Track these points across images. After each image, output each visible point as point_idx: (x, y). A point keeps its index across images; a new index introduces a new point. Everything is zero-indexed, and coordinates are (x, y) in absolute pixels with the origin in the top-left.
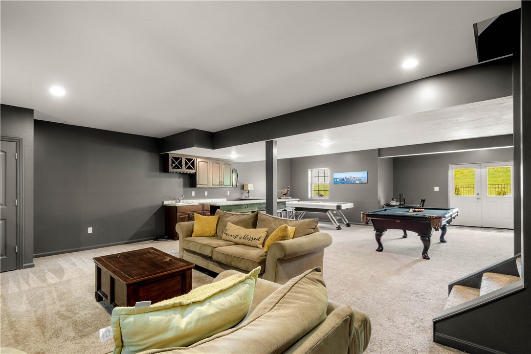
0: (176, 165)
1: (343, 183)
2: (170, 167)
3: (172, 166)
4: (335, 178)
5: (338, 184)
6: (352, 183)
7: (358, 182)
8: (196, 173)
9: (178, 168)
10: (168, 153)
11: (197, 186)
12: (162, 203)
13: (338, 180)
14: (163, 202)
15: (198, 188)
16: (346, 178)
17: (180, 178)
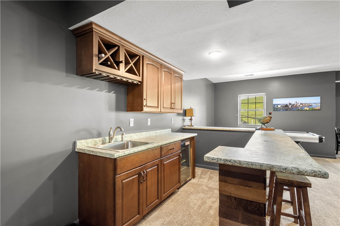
0: (107, 60)
1: (287, 110)
2: (95, 59)
3: (99, 59)
4: (275, 105)
5: (280, 110)
6: (299, 110)
7: (307, 109)
8: (142, 82)
9: (111, 66)
10: (91, 24)
11: (145, 109)
12: (71, 147)
13: (279, 106)
14: (75, 143)
15: (146, 113)
16: (290, 104)
17: (109, 92)
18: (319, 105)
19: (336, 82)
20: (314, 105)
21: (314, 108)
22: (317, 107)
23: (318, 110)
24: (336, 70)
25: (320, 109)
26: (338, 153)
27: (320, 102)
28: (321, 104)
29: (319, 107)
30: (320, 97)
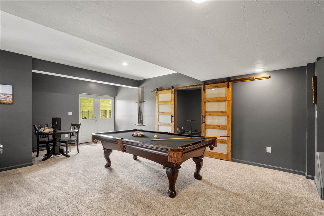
18: (11, 97)
19: (33, 71)
20: (3, 96)
21: (4, 102)
22: (8, 100)
23: (9, 104)
24: (34, 56)
25: (12, 102)
26: (39, 154)
27: (12, 93)
28: (13, 96)
29: (10, 100)
30: (12, 86)
